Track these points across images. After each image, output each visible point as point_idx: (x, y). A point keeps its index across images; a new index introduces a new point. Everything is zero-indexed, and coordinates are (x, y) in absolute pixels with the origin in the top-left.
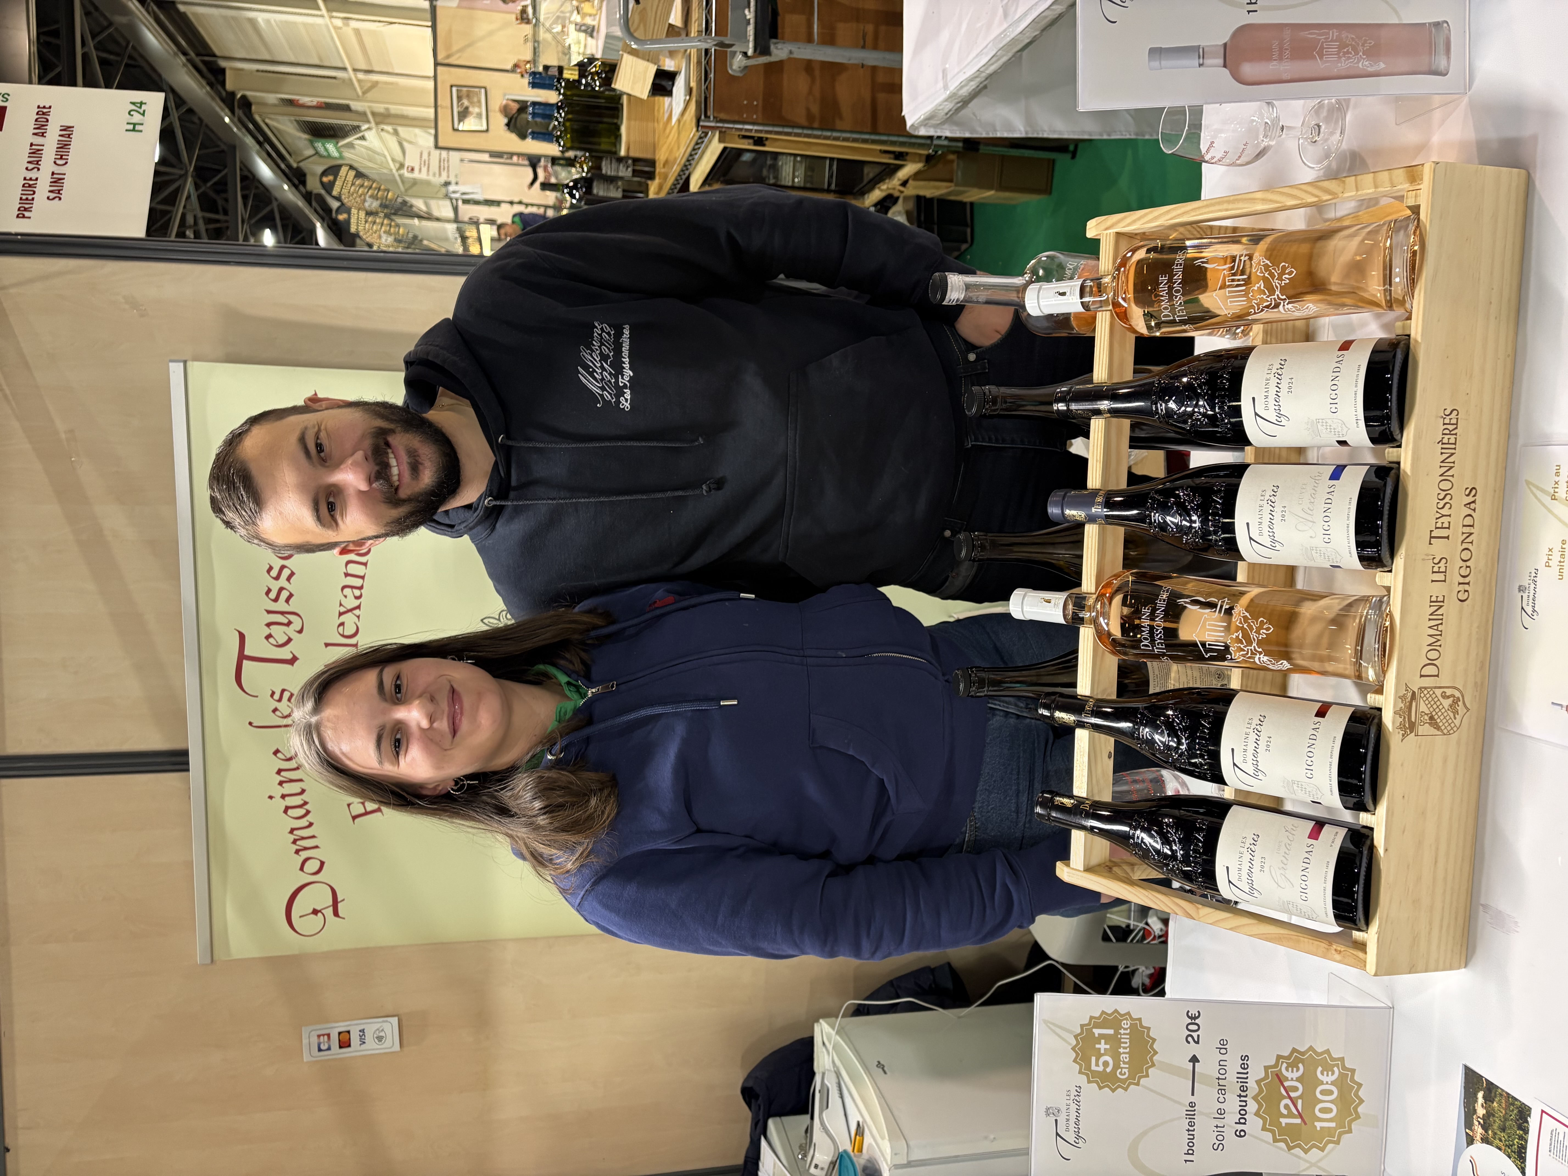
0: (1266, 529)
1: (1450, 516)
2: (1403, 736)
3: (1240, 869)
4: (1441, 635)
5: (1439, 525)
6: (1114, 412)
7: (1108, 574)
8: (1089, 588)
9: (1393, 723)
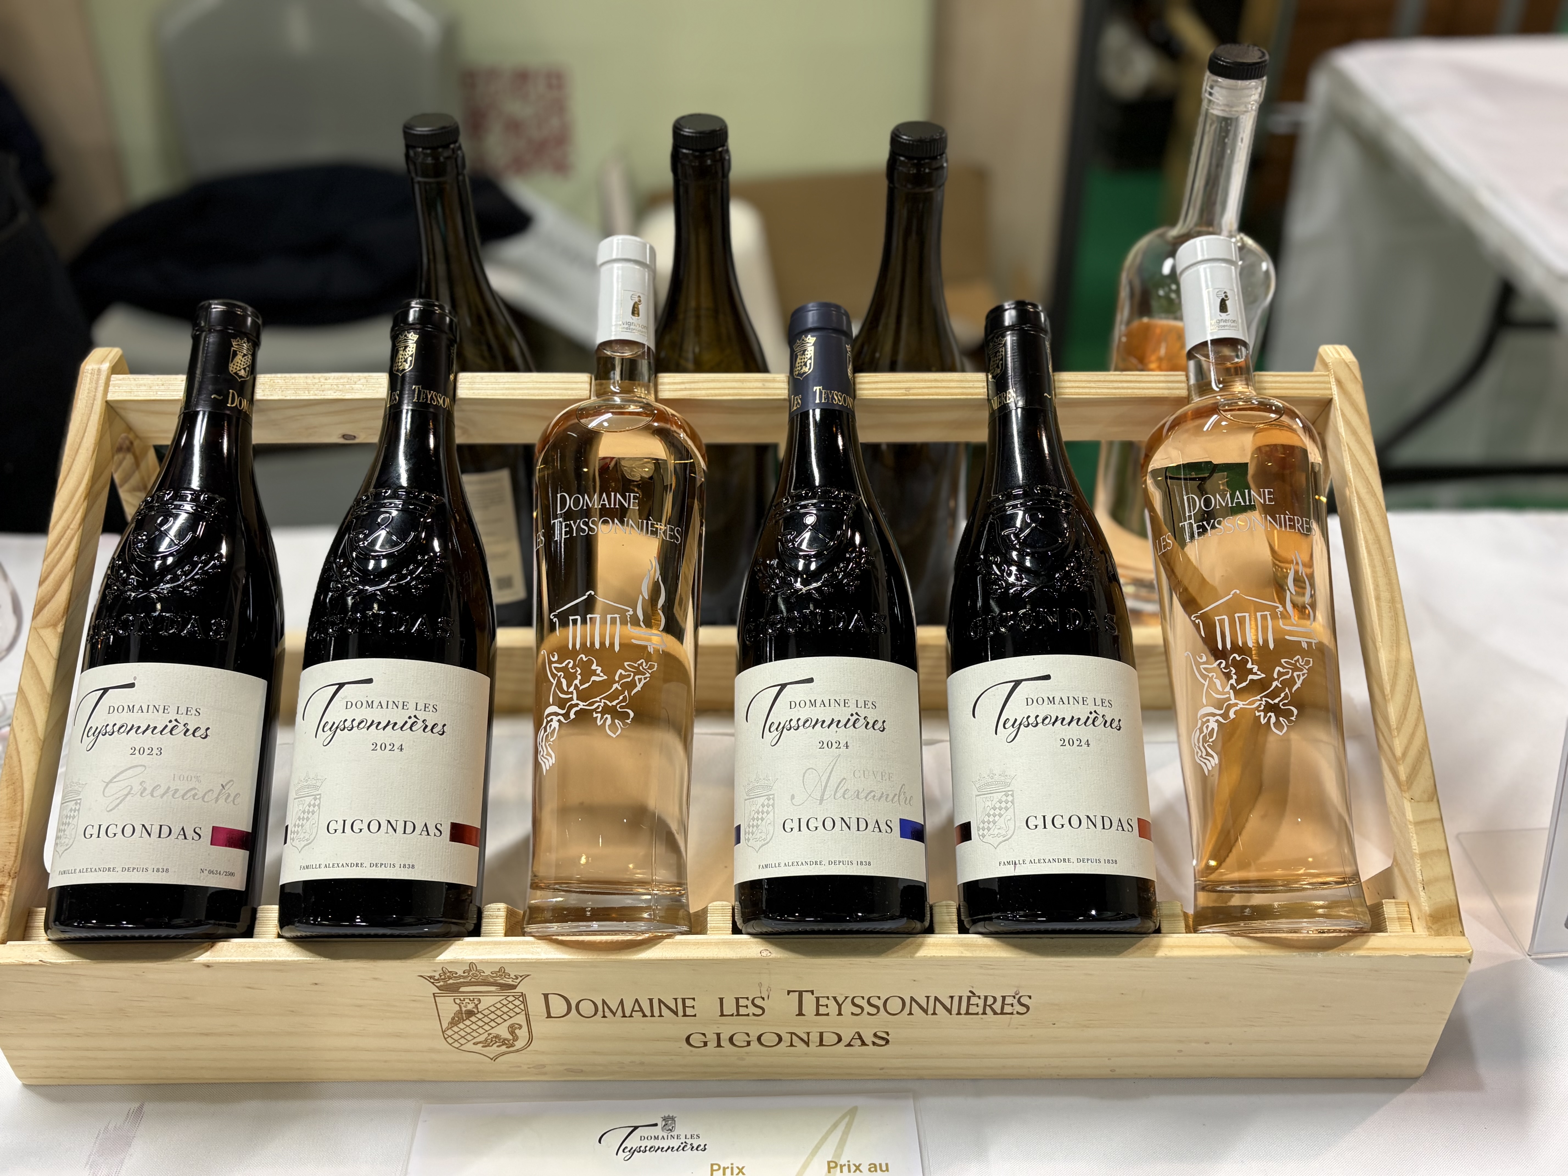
0: (804, 713)
1: (840, 1014)
2: (431, 977)
3: (131, 709)
4: (624, 1016)
5: (823, 1001)
6: (1001, 417)
7: (696, 420)
8: (667, 387)
9: (451, 962)
